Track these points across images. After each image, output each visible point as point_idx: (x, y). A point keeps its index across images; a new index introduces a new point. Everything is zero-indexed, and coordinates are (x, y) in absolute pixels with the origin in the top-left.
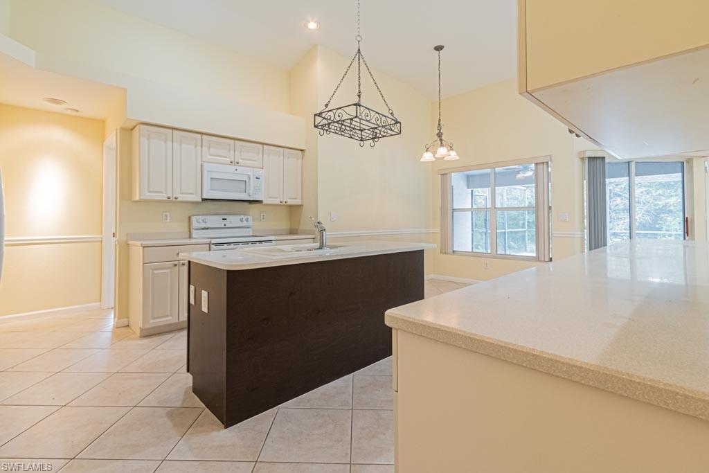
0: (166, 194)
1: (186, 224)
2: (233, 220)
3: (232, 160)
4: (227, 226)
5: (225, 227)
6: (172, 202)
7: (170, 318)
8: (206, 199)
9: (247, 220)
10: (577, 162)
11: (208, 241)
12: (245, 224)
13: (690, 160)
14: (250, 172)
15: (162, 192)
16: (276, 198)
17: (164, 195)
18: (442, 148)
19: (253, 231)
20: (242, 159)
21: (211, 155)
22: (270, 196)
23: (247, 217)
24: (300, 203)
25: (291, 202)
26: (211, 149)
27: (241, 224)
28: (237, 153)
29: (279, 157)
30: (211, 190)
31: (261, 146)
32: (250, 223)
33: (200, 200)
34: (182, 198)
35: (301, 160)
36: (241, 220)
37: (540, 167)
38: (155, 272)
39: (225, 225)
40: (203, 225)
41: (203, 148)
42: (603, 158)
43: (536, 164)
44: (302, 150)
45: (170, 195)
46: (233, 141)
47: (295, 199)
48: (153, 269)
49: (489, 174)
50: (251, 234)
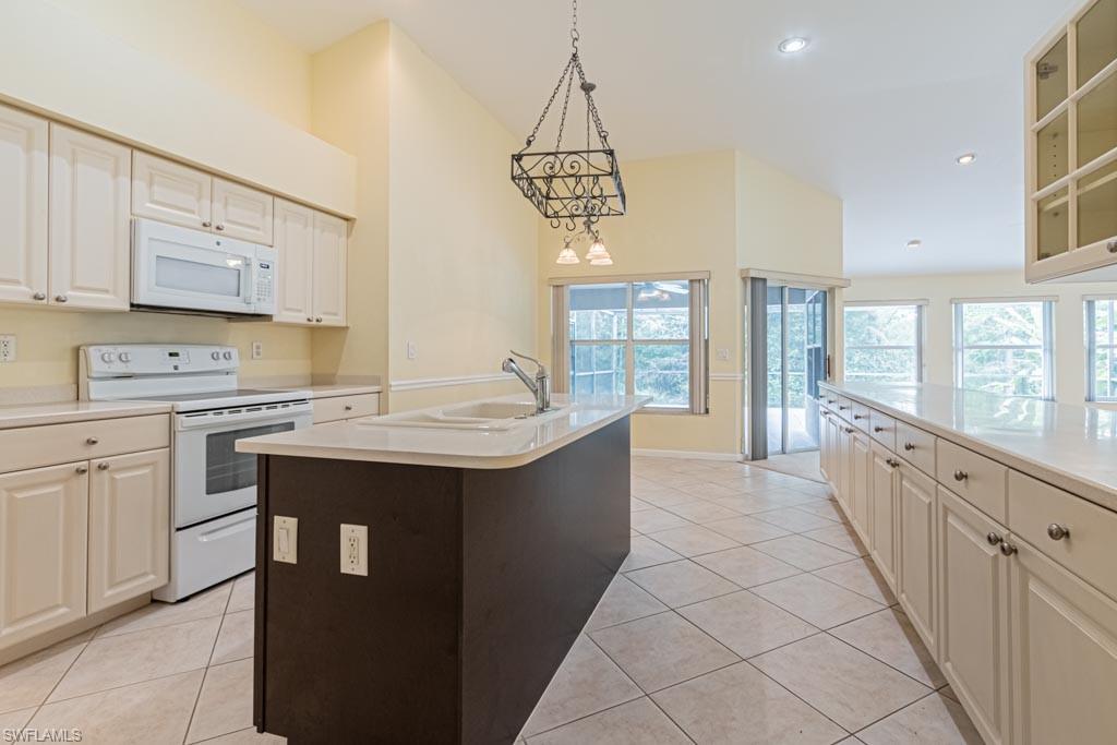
0: (29, 285)
1: (66, 365)
2: (196, 357)
3: (207, 221)
4: (180, 370)
5: (176, 373)
6: (48, 310)
7: (62, 610)
8: (139, 306)
9: (227, 357)
10: (738, 282)
11: (166, 405)
12: (222, 364)
13: (832, 290)
14: (249, 251)
15: (17, 282)
16: (300, 311)
17: (23, 288)
18: (597, 246)
19: (240, 381)
20: (228, 221)
21: (152, 202)
22: (288, 306)
23: (228, 350)
24: (344, 324)
25: (327, 321)
26: (155, 188)
27: (213, 365)
28: (218, 206)
29: (306, 226)
30: (157, 284)
31: (270, 198)
32: (235, 363)
33: (127, 307)
34: (77, 299)
35: (344, 238)
36: (214, 357)
37: (696, 285)
38: (19, 496)
39: (176, 368)
40: (121, 369)
41: (135, 182)
42: (765, 280)
43: (691, 281)
44: (347, 219)
45: (42, 291)
46: (208, 178)
47: (335, 314)
48: (9, 490)
49: (624, 289)
50: (235, 386)
